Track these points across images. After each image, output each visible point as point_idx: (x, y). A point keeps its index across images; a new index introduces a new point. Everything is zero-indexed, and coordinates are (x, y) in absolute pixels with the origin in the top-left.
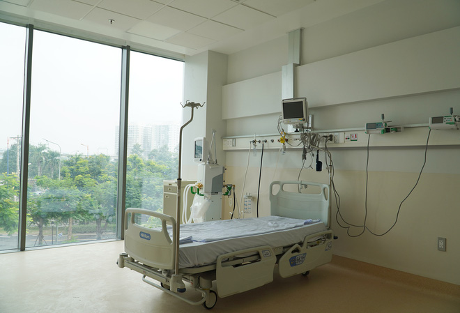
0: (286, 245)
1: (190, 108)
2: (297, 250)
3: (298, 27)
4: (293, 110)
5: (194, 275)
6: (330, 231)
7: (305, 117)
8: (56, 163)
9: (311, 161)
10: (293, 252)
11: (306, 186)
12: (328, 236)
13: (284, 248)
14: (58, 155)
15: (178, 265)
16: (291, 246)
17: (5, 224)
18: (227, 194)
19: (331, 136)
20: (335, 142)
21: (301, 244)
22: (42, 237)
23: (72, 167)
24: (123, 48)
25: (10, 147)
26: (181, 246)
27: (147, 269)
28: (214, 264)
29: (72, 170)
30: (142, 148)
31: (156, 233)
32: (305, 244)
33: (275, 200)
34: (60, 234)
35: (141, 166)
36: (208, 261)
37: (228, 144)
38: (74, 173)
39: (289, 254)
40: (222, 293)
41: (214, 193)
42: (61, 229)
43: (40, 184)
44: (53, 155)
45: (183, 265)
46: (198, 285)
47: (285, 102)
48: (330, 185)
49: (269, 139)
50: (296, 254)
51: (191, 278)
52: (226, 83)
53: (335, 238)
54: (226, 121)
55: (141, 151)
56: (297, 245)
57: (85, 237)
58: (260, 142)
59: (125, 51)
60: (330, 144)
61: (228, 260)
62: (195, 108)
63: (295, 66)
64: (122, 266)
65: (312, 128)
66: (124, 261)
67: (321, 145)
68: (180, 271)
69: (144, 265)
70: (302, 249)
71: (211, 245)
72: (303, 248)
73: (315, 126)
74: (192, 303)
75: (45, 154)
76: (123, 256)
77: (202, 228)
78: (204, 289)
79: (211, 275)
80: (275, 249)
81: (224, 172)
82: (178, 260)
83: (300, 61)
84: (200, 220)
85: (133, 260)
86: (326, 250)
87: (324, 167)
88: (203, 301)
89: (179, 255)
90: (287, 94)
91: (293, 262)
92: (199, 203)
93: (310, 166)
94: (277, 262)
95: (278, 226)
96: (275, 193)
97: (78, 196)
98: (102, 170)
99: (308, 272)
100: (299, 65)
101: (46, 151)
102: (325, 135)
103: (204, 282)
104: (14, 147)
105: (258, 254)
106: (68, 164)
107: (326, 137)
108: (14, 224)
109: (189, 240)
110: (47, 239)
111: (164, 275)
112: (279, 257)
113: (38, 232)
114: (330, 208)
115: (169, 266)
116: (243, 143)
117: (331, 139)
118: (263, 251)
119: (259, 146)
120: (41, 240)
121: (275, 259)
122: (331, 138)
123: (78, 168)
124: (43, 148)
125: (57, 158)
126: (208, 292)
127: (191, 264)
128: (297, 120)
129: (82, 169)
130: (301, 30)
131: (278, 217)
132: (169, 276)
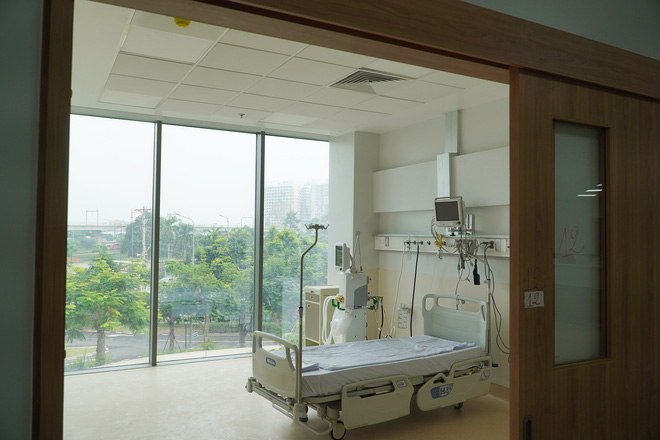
0: (426, 374)
1: (314, 230)
2: (442, 380)
3: (456, 108)
4: (446, 211)
5: (320, 404)
6: (487, 358)
7: (460, 220)
8: (189, 239)
9: (468, 271)
10: (435, 382)
11: (463, 302)
12: (486, 363)
13: (425, 377)
14: (191, 228)
15: (301, 394)
16: (435, 375)
17: (130, 322)
18: (372, 308)
19: (492, 243)
20: (497, 250)
21: (447, 373)
22: (174, 337)
23: (209, 247)
24: (257, 134)
25: (134, 219)
26: (303, 375)
27: (272, 395)
28: (340, 393)
29: (209, 251)
30: (298, 217)
31: (280, 359)
32: (452, 374)
33: (429, 316)
34: (195, 334)
35: (296, 244)
36: (333, 391)
37: (380, 243)
38: (211, 256)
39: (430, 384)
40: (349, 424)
41: (358, 307)
42: (197, 327)
43: (170, 270)
44: (186, 229)
45: (306, 394)
46: (324, 415)
47: (438, 201)
48: (489, 304)
49: (425, 242)
50: (440, 384)
51: (318, 407)
52: (378, 169)
53: (494, 365)
54: (378, 214)
55: (298, 221)
56: (441, 375)
57: (226, 338)
58: (415, 243)
59: (260, 136)
60: (491, 252)
61: (356, 390)
62: (320, 230)
63: (452, 156)
64: (251, 391)
65: (473, 230)
66: (253, 385)
67: (480, 253)
68: (303, 400)
69: (270, 392)
70: (449, 379)
71: (338, 374)
72: (449, 377)
73: (477, 228)
74: (317, 433)
75: (176, 228)
76: (252, 380)
77: (336, 351)
78: (331, 420)
79: (337, 405)
80: (411, 378)
81: (368, 282)
82: (301, 388)
83: (459, 150)
84: (340, 340)
85: (261, 386)
86: (482, 380)
87: (482, 279)
88: (329, 431)
89: (301, 383)
90: (443, 192)
91: (435, 393)
92: (339, 318)
93: (467, 279)
94: (415, 393)
95: (424, 350)
96: (428, 308)
97: (215, 286)
98: (245, 251)
99: (461, 405)
100: (458, 154)
101: (176, 224)
102: (486, 241)
103: (331, 412)
104: (138, 221)
105: (391, 384)
106: (204, 242)
107: (487, 243)
108: (141, 323)
109: (315, 368)
110: (180, 341)
111: (288, 403)
112: (417, 387)
113: (169, 331)
114: (489, 331)
115: (293, 395)
116: (397, 243)
117: (492, 247)
118: (398, 381)
119: (414, 248)
120: (172, 341)
121: (412, 391)
122: (492, 245)
123: (216, 248)
124: (174, 220)
125: (191, 233)
126: (335, 422)
127: (315, 394)
128: (451, 223)
129: (220, 250)
130: (459, 111)
131: (430, 337)
132: (292, 404)
